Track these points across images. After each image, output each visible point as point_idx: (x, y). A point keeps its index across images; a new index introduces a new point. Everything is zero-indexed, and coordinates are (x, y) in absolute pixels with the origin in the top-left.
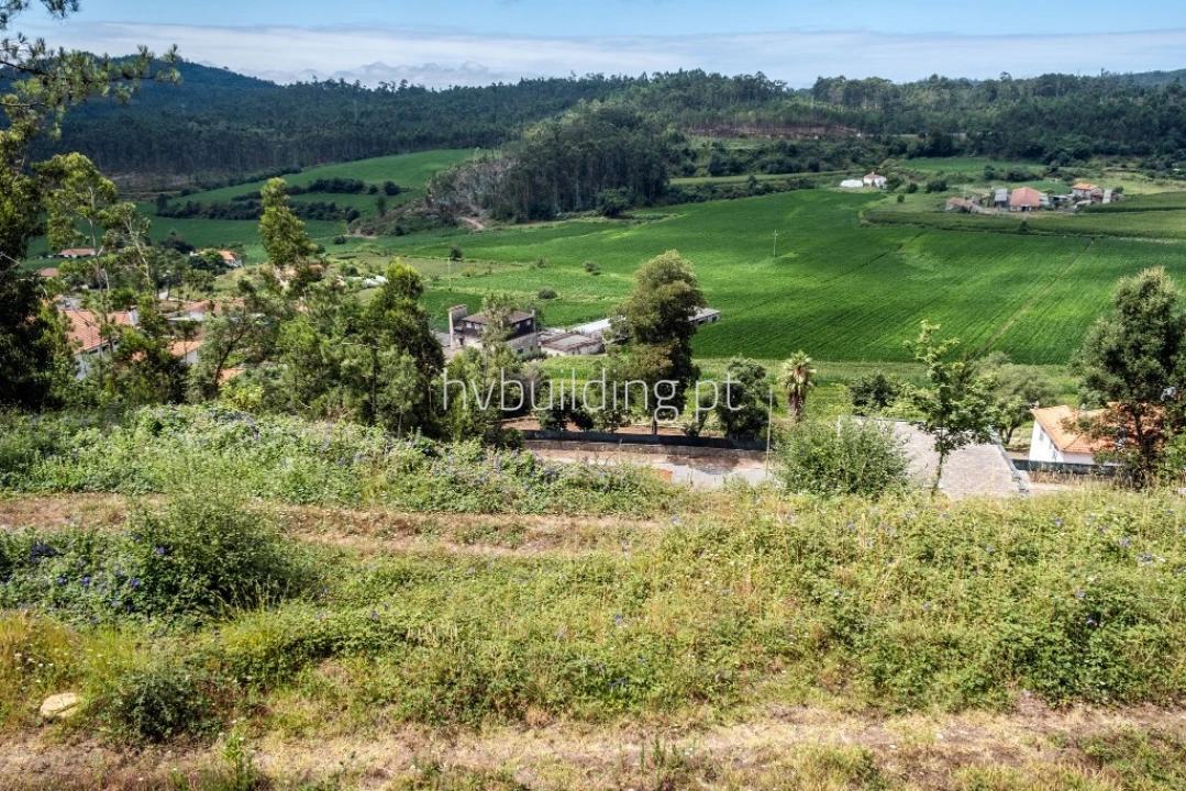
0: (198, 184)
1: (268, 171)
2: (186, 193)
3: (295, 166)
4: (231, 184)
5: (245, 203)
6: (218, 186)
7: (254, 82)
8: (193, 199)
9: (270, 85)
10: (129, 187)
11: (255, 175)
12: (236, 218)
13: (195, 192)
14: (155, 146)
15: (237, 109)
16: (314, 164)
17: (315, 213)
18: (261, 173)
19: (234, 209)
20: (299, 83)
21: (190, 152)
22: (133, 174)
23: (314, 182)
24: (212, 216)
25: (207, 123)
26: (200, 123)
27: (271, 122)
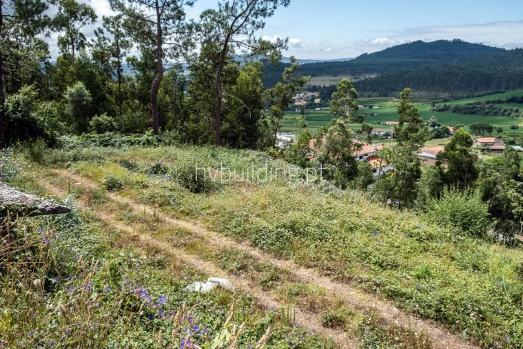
0: (452, 97)
1: (488, 92)
2: (445, 101)
3: (503, 90)
4: (468, 97)
5: (471, 106)
6: (461, 98)
7: (495, 49)
8: (447, 104)
9: (502, 50)
10: (421, 97)
11: (481, 93)
12: (465, 113)
13: (450, 100)
14: (436, 79)
15: (480, 62)
16: (514, 88)
17: (507, 113)
18: (484, 92)
19: (465, 109)
20: (517, 49)
21: (452, 82)
22: (424, 92)
23: (510, 98)
24: (454, 112)
25: (463, 69)
26: (460, 69)
27: (496, 68)
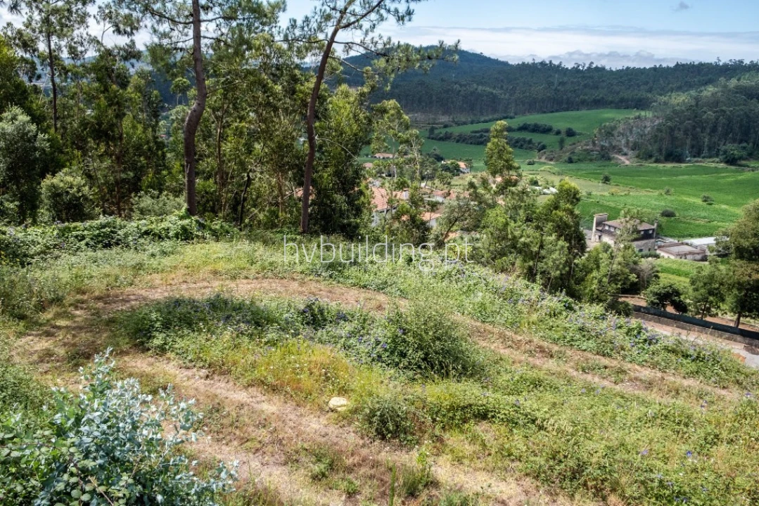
0: (453, 121)
1: (495, 116)
2: (446, 126)
3: (512, 114)
4: (472, 123)
5: (478, 135)
6: (465, 123)
7: (496, 62)
8: (449, 130)
9: (505, 64)
10: (416, 121)
11: (487, 118)
12: (471, 143)
13: (451, 126)
14: (434, 98)
15: (483, 78)
16: (524, 113)
17: (519, 144)
18: (491, 117)
19: (471, 138)
20: (523, 63)
21: (452, 102)
22: (419, 114)
23: (521, 125)
24: (458, 141)
25: (465, 86)
26: (461, 86)
27: (502, 87)
